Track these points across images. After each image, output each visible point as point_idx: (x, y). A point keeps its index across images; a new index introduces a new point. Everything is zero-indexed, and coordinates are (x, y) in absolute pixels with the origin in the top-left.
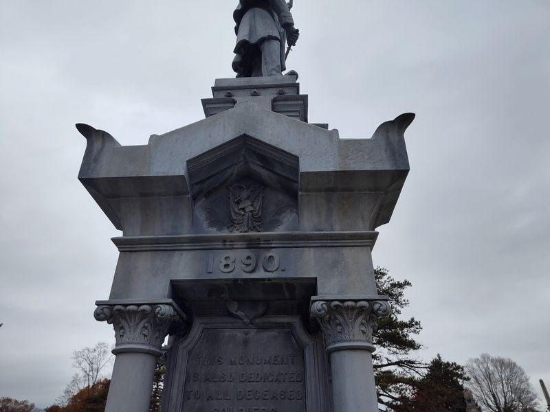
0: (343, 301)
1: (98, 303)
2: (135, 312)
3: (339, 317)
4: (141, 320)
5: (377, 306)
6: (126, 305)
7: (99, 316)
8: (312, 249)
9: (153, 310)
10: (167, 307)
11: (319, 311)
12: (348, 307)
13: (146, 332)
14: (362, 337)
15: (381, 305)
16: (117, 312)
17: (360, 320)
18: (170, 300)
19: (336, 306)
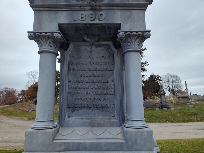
0: (131, 32)
1: (29, 32)
2: (45, 36)
3: (129, 39)
4: (48, 40)
5: (145, 34)
6: (41, 33)
7: (30, 38)
8: (119, 11)
9: (52, 35)
10: (58, 34)
11: (122, 36)
12: (133, 35)
13: (51, 45)
14: (138, 47)
15: (147, 33)
16: (37, 36)
17: (137, 40)
18: (59, 31)
19: (129, 34)
